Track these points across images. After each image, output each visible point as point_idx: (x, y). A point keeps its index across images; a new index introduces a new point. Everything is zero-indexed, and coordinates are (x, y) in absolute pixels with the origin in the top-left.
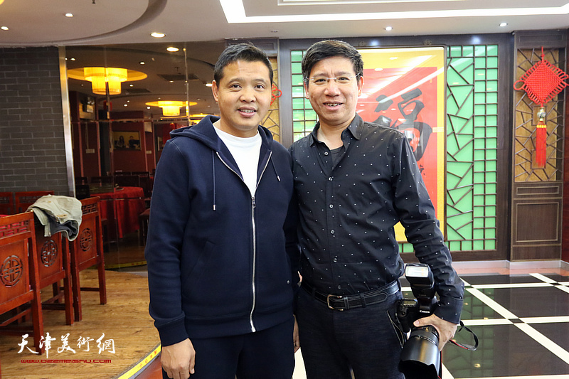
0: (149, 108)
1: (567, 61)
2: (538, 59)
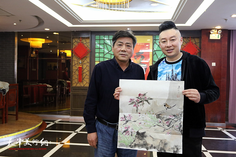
0: (62, 53)
1: (201, 42)
2: (189, 41)
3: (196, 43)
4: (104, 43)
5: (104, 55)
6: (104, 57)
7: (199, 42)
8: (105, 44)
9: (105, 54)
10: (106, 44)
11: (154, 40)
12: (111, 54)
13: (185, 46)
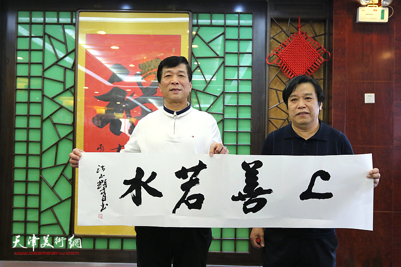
1: (331, 34)
2: (295, 31)
3: (317, 36)
4: (45, 34)
5: (44, 70)
6: (43, 78)
7: (325, 34)
8: (46, 37)
9: (46, 67)
10: (50, 36)
11: (194, 26)
12: (66, 68)
13: (286, 43)
